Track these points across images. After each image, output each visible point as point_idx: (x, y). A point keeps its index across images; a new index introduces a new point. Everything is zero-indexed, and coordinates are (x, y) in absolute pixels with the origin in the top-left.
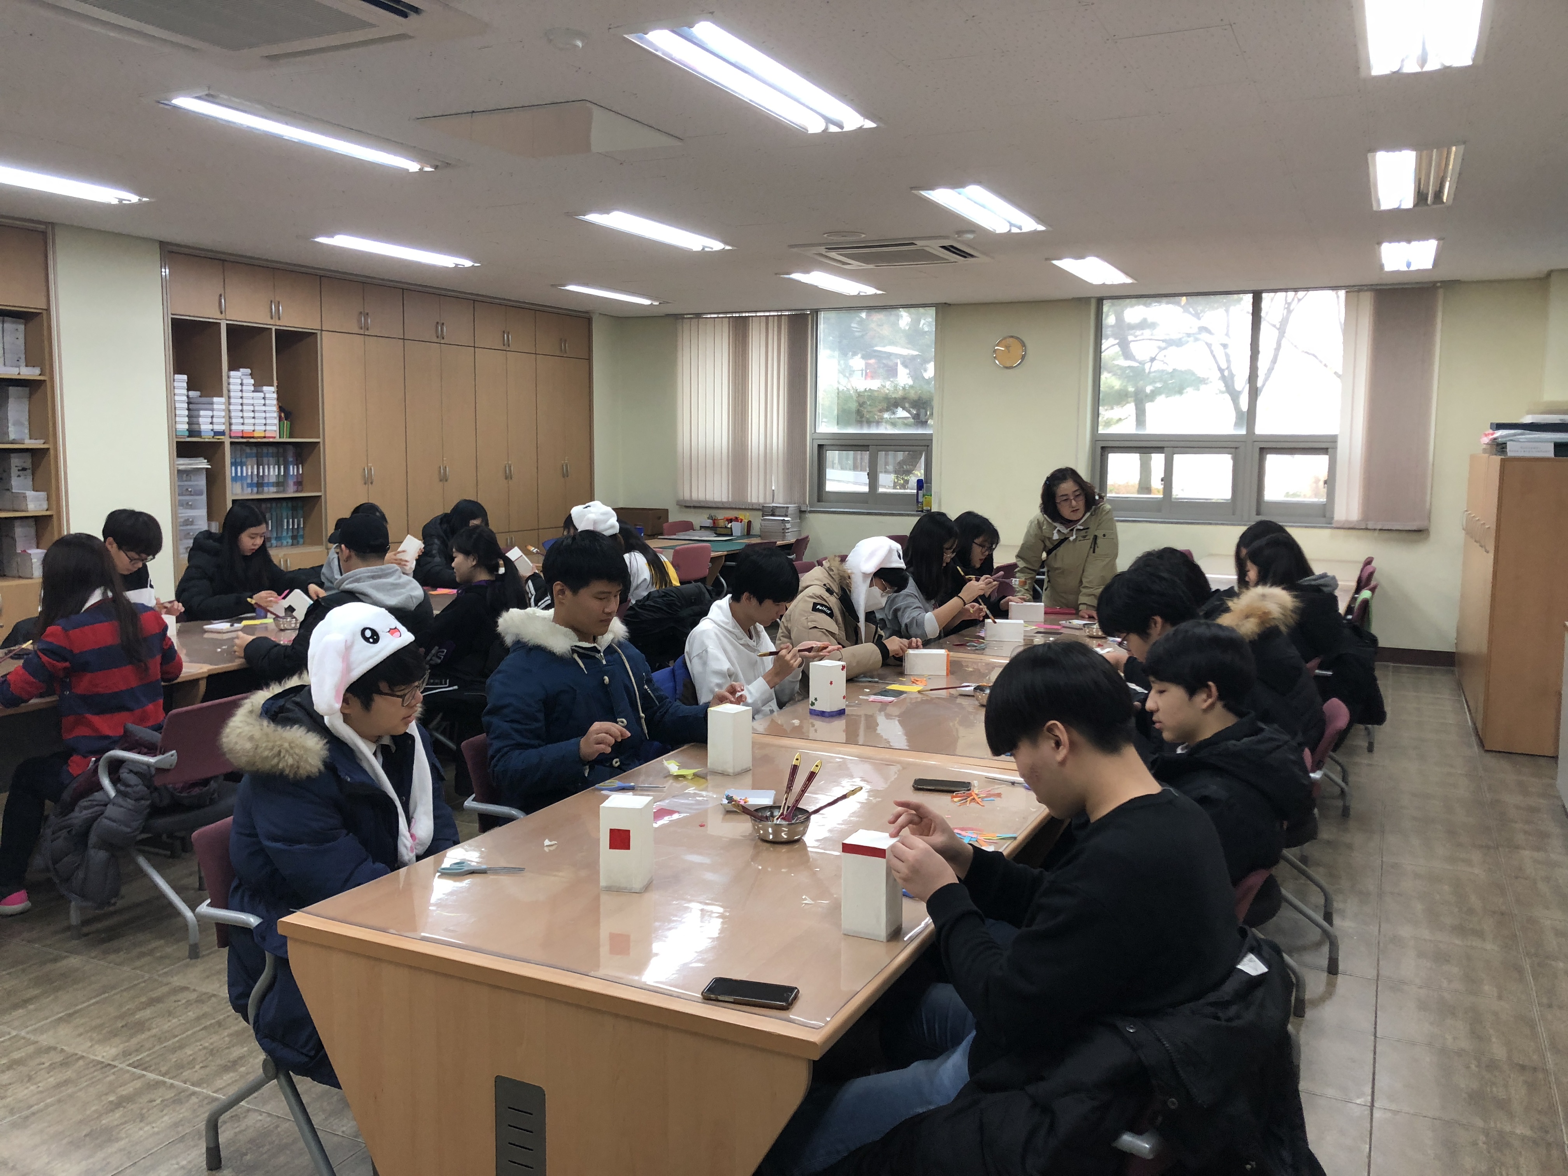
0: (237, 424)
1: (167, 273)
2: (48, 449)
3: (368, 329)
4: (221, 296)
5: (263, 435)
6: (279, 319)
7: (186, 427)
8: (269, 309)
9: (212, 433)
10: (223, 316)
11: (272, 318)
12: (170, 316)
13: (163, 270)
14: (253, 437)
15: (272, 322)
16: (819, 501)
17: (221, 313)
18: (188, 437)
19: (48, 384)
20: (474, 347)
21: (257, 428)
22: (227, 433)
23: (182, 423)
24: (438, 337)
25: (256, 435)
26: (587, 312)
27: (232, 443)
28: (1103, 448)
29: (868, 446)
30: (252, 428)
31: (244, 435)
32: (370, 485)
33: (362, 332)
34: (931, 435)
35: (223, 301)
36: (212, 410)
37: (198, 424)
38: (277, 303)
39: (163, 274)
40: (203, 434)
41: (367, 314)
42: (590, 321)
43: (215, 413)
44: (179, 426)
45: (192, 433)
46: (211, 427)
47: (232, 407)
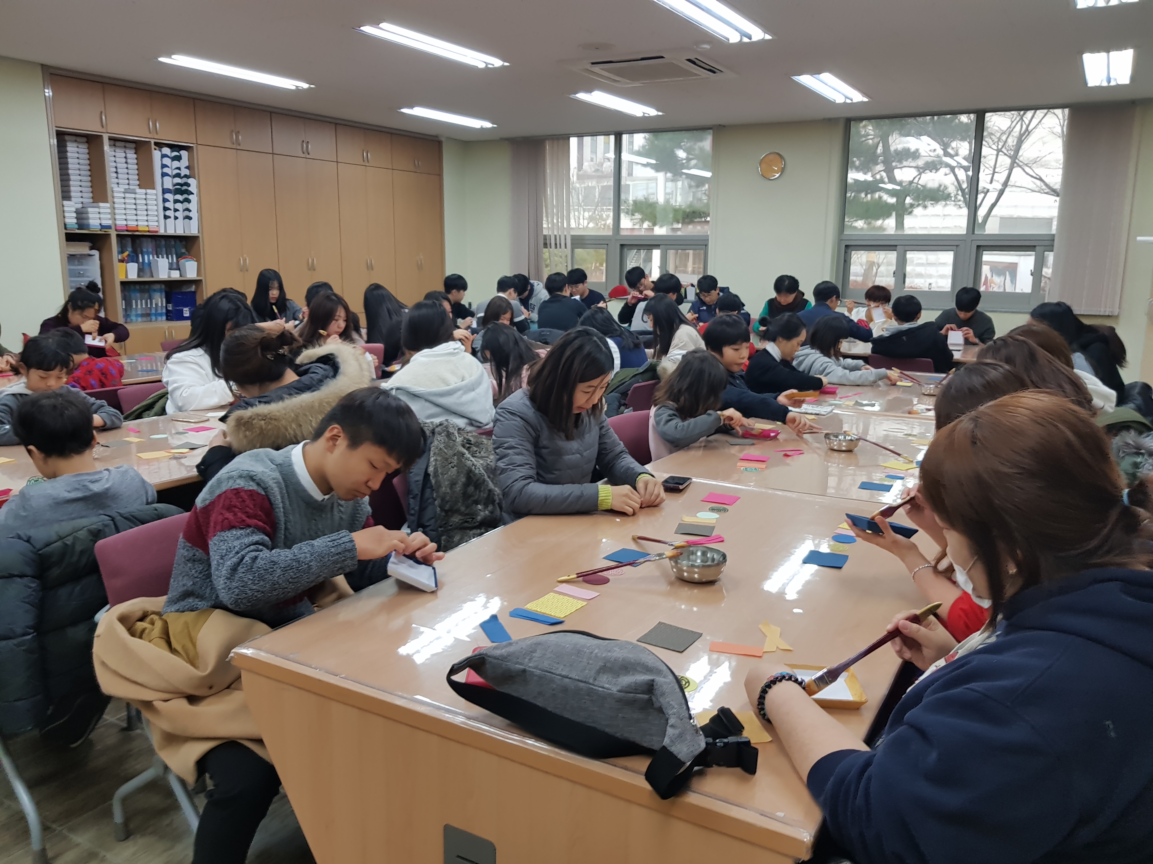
0: (121, 220)
1: (51, 94)
3: (239, 145)
4: (101, 113)
5: (147, 229)
6: (157, 134)
7: (75, 221)
8: (147, 126)
9: (100, 227)
10: (104, 130)
12: (55, 129)
13: (46, 91)
14: (137, 231)
17: (103, 126)
18: (78, 229)
20: (337, 162)
21: (140, 223)
22: (113, 227)
23: (70, 217)
24: (304, 153)
25: (140, 229)
26: (436, 136)
27: (118, 235)
28: (847, 247)
30: (135, 223)
31: (129, 229)
32: (245, 273)
33: (234, 146)
34: (707, 236)
35: (104, 117)
36: (99, 207)
37: (88, 218)
38: (154, 120)
39: (47, 94)
40: (91, 227)
41: (239, 132)
42: (440, 143)
43: (102, 211)
44: (67, 221)
45: (81, 226)
46: (99, 221)
47: (116, 206)
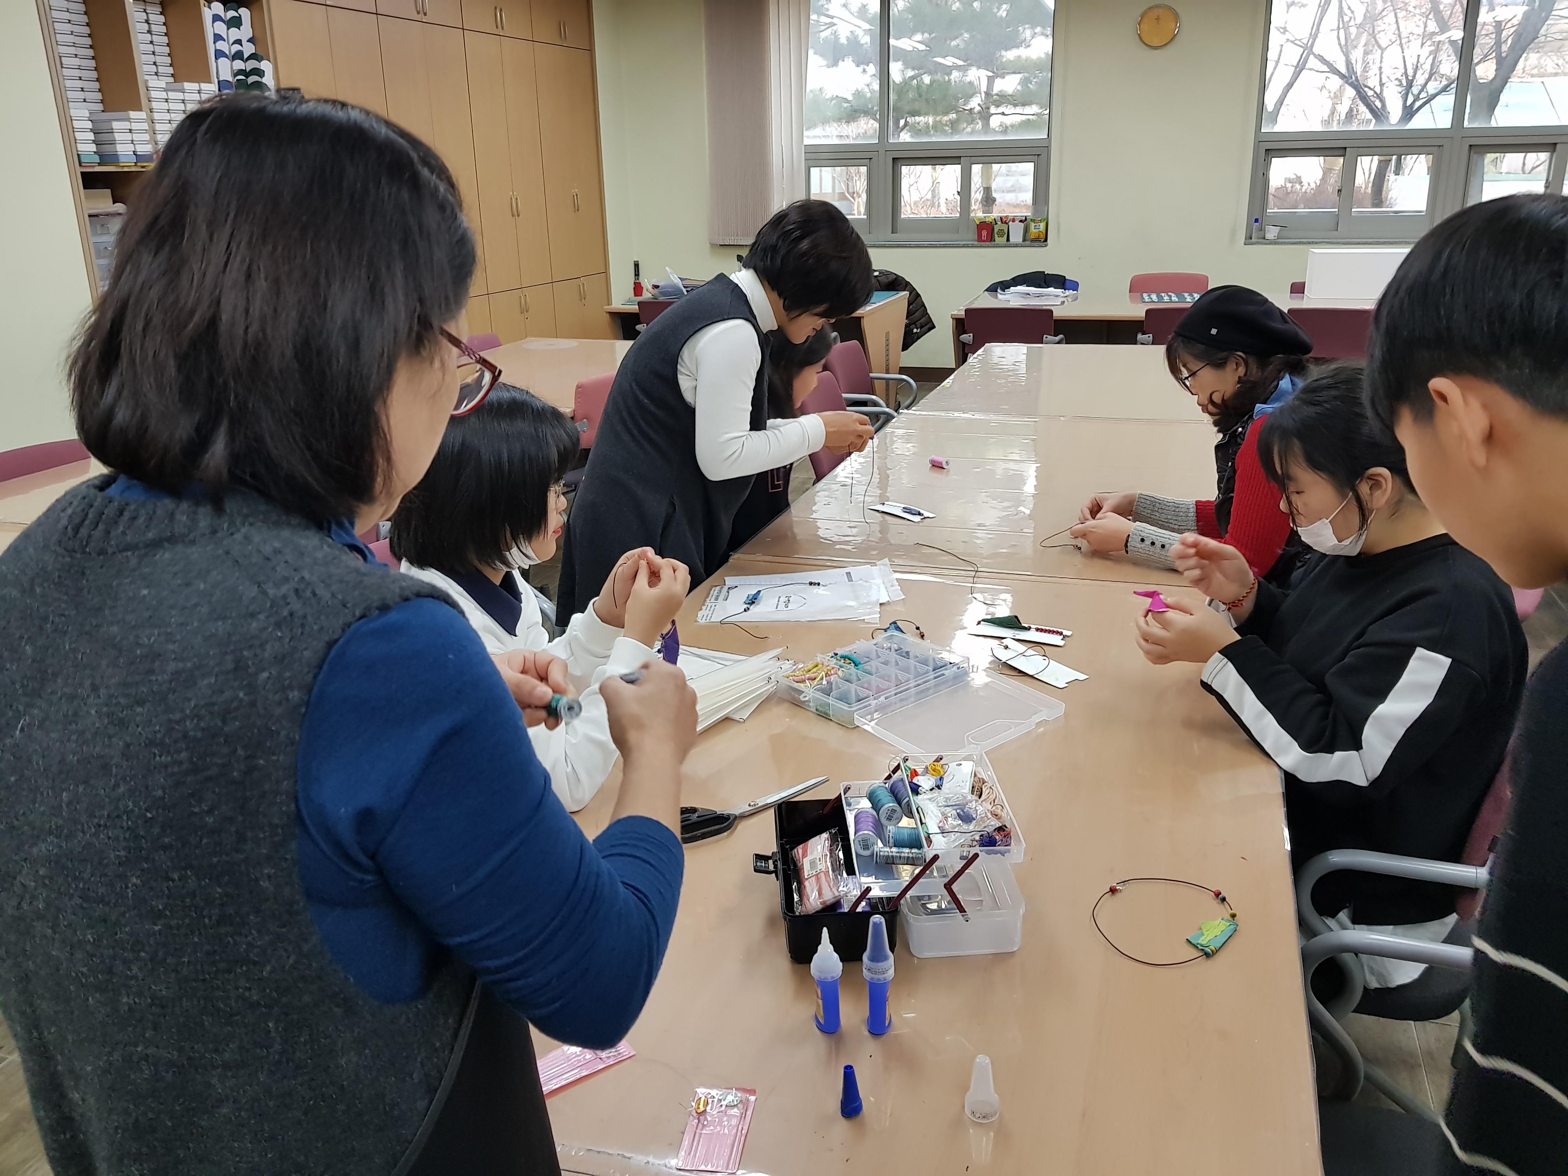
7: (93, 148)
9: (133, 158)
16: (892, 231)
18: (100, 164)
20: (463, 29)
23: (85, 142)
24: (418, 13)
28: (1266, 150)
36: (128, 119)
37: (113, 143)
40: (122, 159)
43: (134, 126)
44: (81, 147)
45: (104, 159)
46: (131, 148)
47: (156, 116)
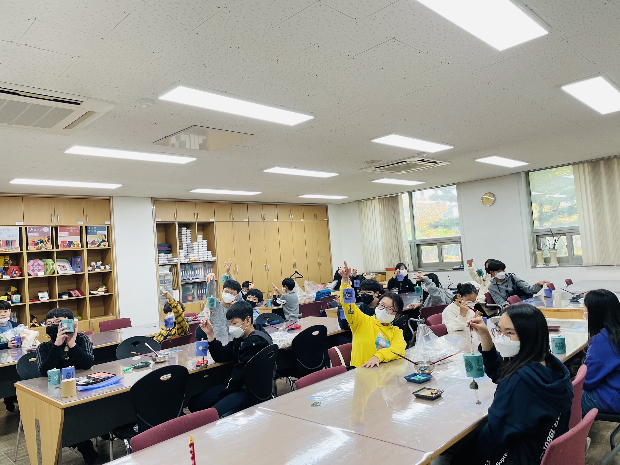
2: (111, 272)
3: (234, 219)
4: (175, 213)
5: (194, 260)
6: (198, 219)
8: (194, 217)
10: (176, 220)
11: (195, 219)
12: (156, 222)
13: (153, 207)
15: (196, 220)
16: (419, 267)
19: (111, 249)
20: (278, 221)
22: (179, 260)
26: (324, 204)
27: (181, 264)
28: (537, 236)
29: (437, 243)
32: (237, 275)
33: (231, 220)
34: (460, 237)
35: (176, 215)
38: (197, 214)
39: (153, 208)
41: (233, 214)
42: (326, 207)
